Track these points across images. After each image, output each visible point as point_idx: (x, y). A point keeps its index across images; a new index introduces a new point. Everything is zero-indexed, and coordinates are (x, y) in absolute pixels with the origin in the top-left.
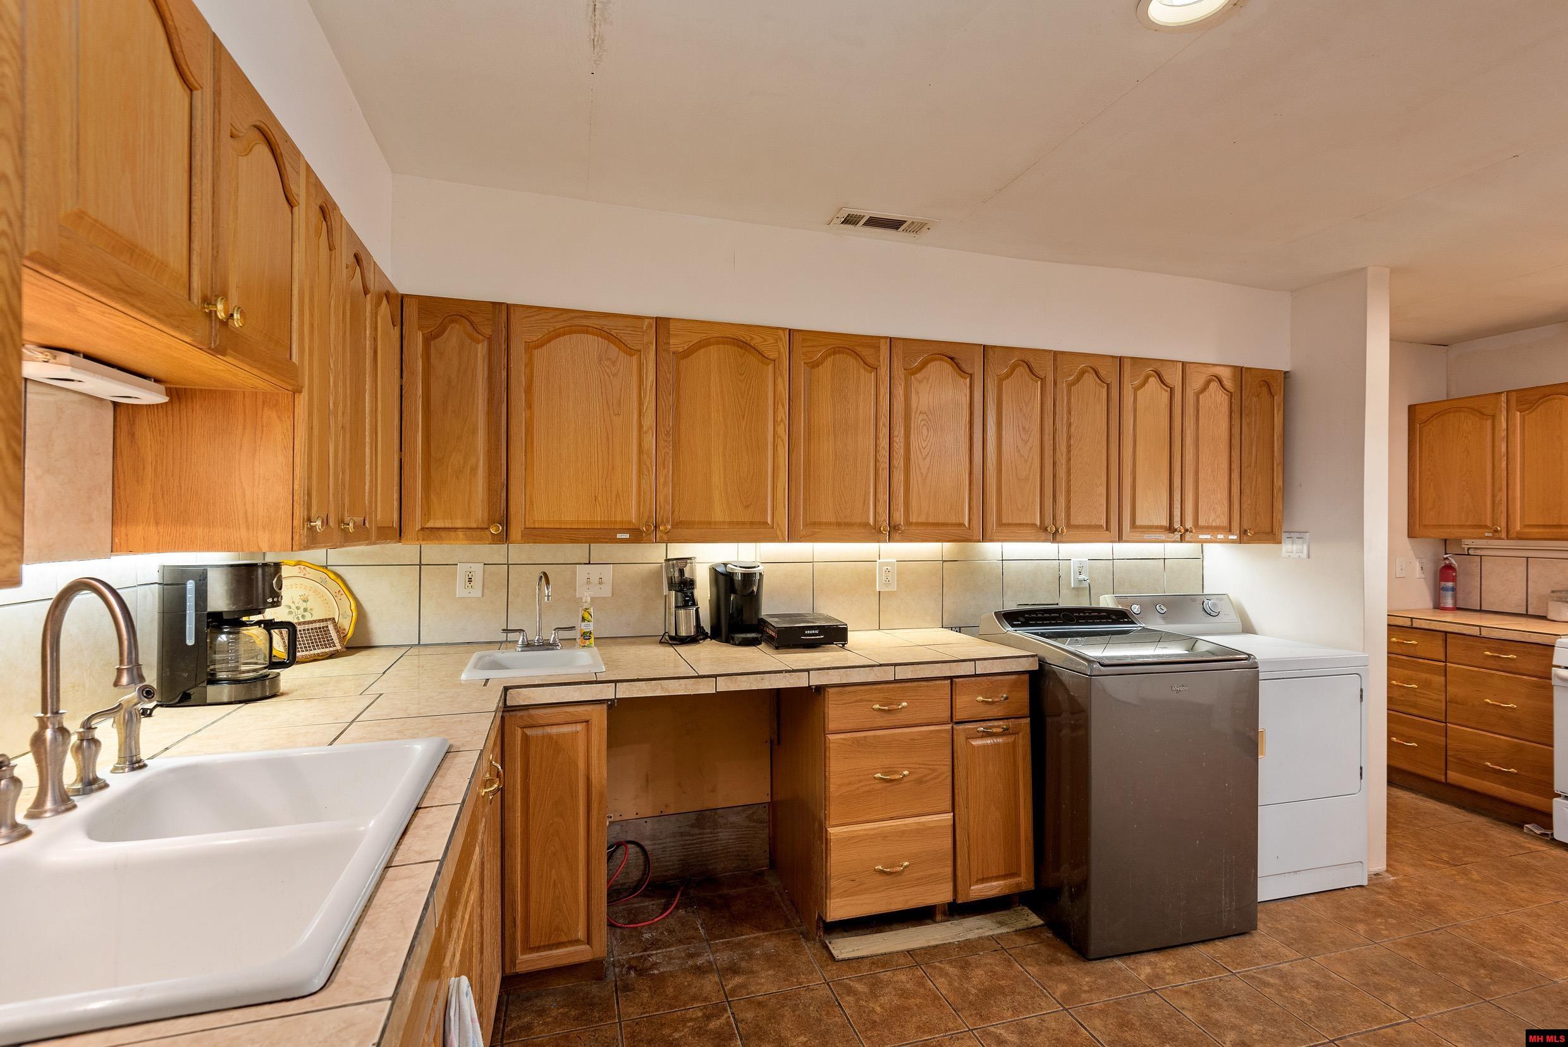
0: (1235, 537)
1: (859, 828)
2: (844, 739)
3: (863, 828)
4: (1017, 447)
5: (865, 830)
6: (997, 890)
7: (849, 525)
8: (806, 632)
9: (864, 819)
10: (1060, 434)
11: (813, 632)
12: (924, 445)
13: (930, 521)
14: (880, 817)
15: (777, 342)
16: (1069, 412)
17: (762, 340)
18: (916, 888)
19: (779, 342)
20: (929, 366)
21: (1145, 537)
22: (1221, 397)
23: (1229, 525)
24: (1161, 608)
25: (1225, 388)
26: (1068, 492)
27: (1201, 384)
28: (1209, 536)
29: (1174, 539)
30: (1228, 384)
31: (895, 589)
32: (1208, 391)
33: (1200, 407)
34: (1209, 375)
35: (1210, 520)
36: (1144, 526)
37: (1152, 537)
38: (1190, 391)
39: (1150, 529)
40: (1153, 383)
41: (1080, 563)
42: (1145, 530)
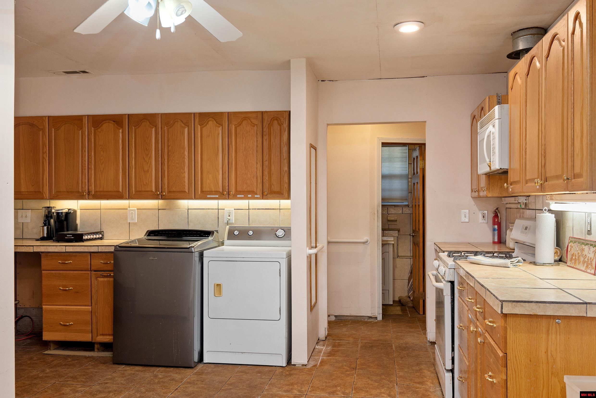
0: (258, 196)
1: (54, 307)
2: (48, 273)
3: (55, 307)
4: (144, 157)
5: (56, 308)
6: (109, 339)
7: (72, 192)
8: (67, 236)
9: (56, 304)
10: (164, 151)
11: (70, 236)
12: (102, 158)
13: (105, 190)
14: (62, 304)
15: (43, 122)
16: (168, 140)
17: (37, 122)
18: (76, 333)
19: (44, 122)
20: (103, 125)
21: (208, 196)
22: (250, 127)
23: (255, 190)
24: (251, 233)
25: (252, 123)
26: (168, 176)
27: (238, 122)
28: (243, 196)
29: (225, 197)
30: (254, 121)
31: (136, 222)
32: (242, 125)
33: (237, 133)
34: (243, 117)
35: (244, 188)
36: (208, 191)
37: (212, 196)
38: (232, 126)
39: (211, 193)
40: (211, 124)
41: (229, 210)
42: (209, 193)
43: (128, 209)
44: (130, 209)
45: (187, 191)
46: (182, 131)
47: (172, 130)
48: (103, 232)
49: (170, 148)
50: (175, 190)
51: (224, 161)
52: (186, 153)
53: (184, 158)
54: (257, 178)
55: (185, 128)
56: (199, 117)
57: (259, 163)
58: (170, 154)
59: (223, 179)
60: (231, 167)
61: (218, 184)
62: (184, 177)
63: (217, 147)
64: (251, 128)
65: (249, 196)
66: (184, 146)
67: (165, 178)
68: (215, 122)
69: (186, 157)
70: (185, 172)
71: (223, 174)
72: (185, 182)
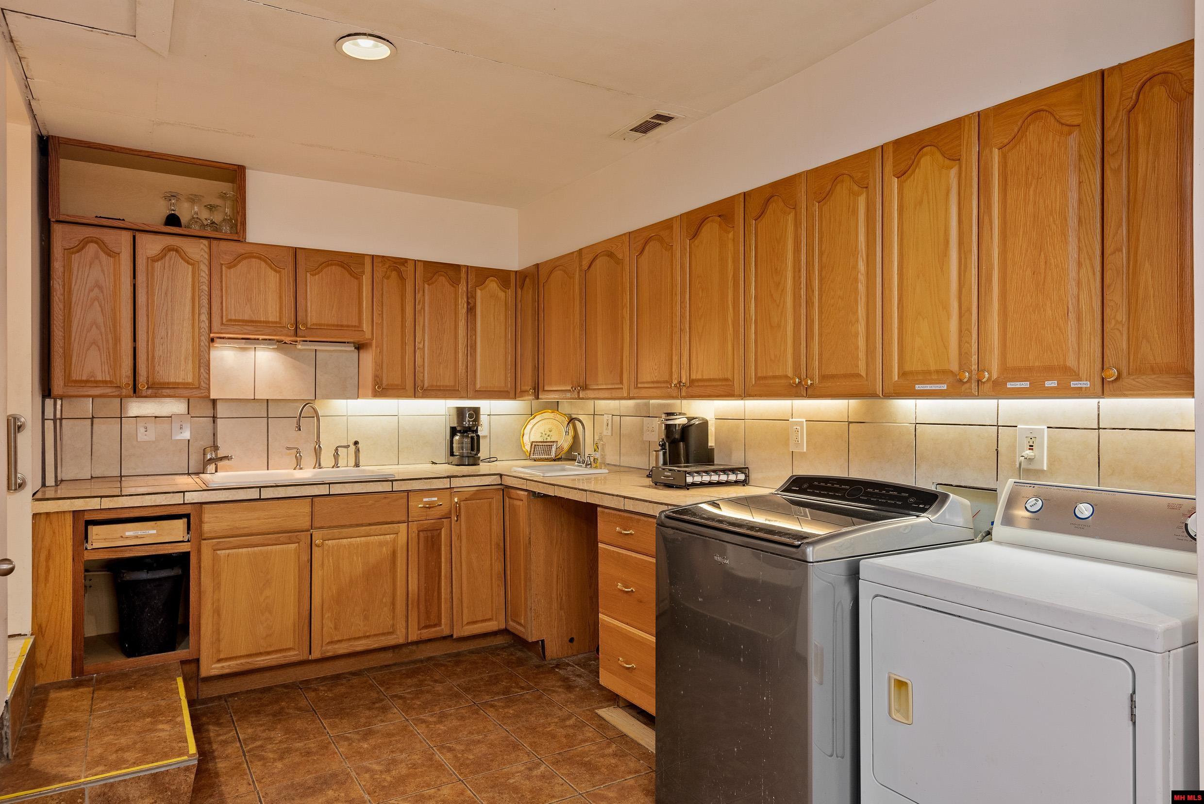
0: (1085, 385)
1: (612, 622)
2: (604, 549)
4: (770, 291)
5: (614, 624)
8: (665, 474)
9: (614, 616)
10: (811, 268)
11: (669, 474)
12: (700, 306)
14: (621, 619)
17: (616, 247)
18: (639, 690)
19: (624, 245)
21: (918, 387)
22: (1053, 141)
23: (1071, 362)
24: (1084, 510)
25: (1063, 124)
26: (820, 335)
27: (1013, 135)
28: (1026, 384)
29: (966, 389)
30: (1069, 115)
31: (805, 450)
32: (1026, 141)
33: (1009, 173)
34: (1028, 113)
35: (1030, 357)
36: (917, 373)
37: (928, 387)
38: (991, 152)
39: (926, 376)
40: (928, 162)
41: (1031, 431)
42: (920, 377)
43: (791, 420)
44: (793, 420)
45: (863, 374)
46: (851, 204)
47: (830, 209)
48: (747, 470)
49: (824, 259)
50: (835, 373)
51: (965, 271)
52: (862, 266)
53: (856, 280)
54: (1079, 319)
55: (858, 194)
56: (894, 152)
57: (1088, 261)
58: (824, 273)
59: (960, 331)
60: (986, 289)
61: (946, 348)
62: (857, 335)
63: (945, 233)
64: (1059, 143)
65: (1048, 384)
66: (856, 247)
67: (813, 341)
68: (938, 156)
69: (862, 278)
70: (857, 321)
71: (961, 316)
72: (857, 348)
